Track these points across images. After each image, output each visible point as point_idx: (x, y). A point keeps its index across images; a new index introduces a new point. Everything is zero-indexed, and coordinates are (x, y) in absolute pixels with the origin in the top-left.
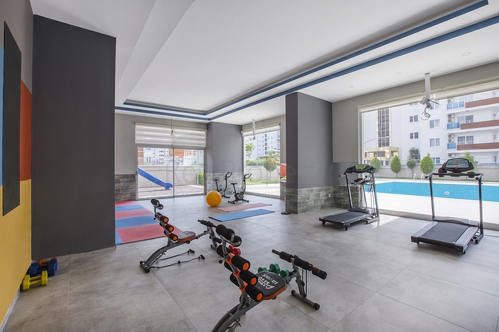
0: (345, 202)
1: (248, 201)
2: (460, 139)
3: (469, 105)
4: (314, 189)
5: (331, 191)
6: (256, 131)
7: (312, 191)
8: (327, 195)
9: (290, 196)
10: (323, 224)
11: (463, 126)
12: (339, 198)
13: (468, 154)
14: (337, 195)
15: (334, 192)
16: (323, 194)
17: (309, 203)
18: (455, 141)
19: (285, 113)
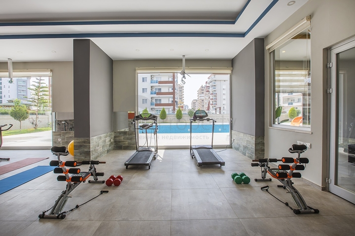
0: (125, 144)
1: (8, 159)
2: (156, 100)
3: (160, 82)
4: (102, 136)
5: (113, 136)
6: (14, 74)
7: (100, 138)
8: (110, 141)
9: (81, 146)
10: (127, 168)
11: (158, 94)
12: (119, 142)
13: (164, 108)
14: (117, 139)
15: (115, 137)
16: (108, 139)
17: (99, 150)
18: (154, 101)
19: (72, 59)
